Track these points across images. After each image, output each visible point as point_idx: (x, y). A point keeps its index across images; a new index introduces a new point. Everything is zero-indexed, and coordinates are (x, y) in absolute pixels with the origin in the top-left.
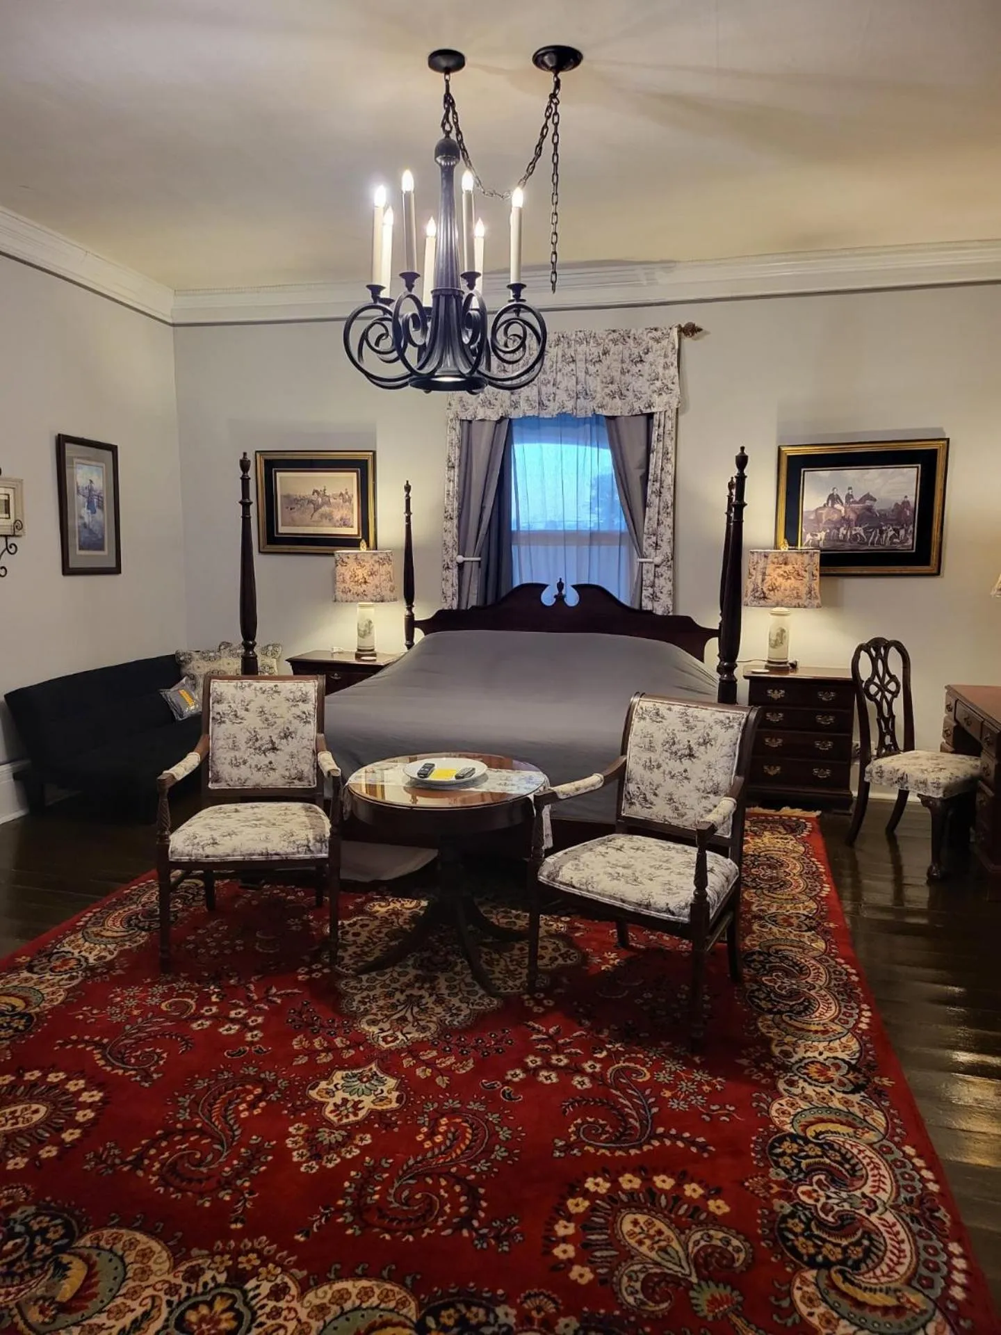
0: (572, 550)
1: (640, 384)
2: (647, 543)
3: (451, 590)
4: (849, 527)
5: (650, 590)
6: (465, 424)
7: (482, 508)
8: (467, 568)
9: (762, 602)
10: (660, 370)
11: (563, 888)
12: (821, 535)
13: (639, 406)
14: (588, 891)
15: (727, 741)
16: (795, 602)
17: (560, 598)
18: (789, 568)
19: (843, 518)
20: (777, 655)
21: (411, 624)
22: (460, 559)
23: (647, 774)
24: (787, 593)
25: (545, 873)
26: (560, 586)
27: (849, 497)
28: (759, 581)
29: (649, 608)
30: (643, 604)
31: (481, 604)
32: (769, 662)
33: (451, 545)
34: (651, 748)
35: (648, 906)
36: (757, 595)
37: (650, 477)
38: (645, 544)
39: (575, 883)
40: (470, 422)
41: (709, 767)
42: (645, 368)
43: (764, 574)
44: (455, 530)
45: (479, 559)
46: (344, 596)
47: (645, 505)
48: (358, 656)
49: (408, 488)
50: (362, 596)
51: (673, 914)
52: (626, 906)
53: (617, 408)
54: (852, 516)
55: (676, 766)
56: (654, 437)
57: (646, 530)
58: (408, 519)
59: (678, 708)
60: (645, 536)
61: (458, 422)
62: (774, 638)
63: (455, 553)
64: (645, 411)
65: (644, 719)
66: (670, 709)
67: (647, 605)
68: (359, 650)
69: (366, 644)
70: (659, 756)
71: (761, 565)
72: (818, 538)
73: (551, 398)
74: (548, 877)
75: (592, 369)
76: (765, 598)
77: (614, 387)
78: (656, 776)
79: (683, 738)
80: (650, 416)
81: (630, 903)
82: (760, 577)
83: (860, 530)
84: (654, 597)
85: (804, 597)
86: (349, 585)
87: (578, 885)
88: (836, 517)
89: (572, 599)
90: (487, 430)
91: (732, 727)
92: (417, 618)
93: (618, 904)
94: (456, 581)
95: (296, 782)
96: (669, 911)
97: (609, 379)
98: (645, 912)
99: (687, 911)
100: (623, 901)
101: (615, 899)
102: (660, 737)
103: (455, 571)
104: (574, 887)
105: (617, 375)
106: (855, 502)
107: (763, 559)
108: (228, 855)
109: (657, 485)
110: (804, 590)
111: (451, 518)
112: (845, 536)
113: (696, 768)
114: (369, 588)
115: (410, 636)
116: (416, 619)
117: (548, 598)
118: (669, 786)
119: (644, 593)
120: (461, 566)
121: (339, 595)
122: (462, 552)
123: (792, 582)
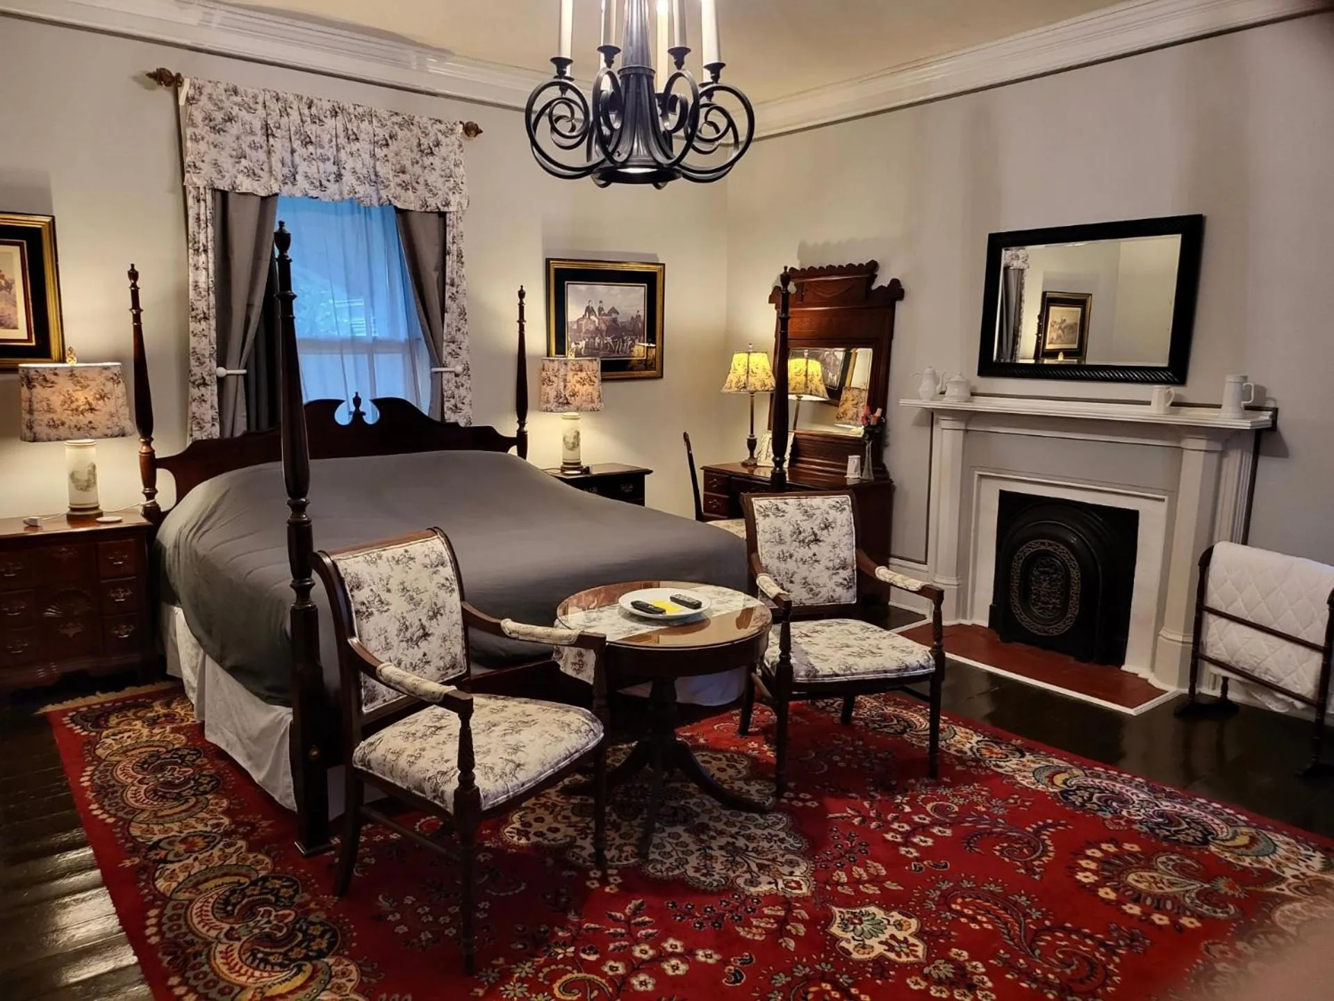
0: (349, 359)
1: (433, 178)
2: (446, 350)
3: (208, 412)
4: (602, 337)
5: (453, 401)
6: (218, 195)
7: (249, 306)
8: (231, 383)
9: (566, 407)
10: (452, 167)
11: (827, 680)
12: (582, 344)
13: (434, 203)
14: (853, 674)
15: (845, 522)
16: (590, 406)
17: (358, 416)
18: (583, 375)
19: (597, 328)
20: (571, 457)
21: (150, 465)
22: (222, 371)
23: (782, 566)
24: (584, 398)
25: (802, 673)
26: (357, 401)
27: (601, 309)
28: (562, 388)
29: (452, 421)
30: (446, 417)
31: (253, 429)
32: (565, 463)
33: (207, 354)
34: (781, 541)
35: (907, 668)
36: (561, 400)
37: (448, 281)
38: (445, 353)
39: (838, 672)
40: (224, 194)
41: (834, 547)
42: (436, 161)
43: (565, 380)
44: (213, 334)
45: (244, 371)
46: (53, 432)
47: (443, 310)
48: (72, 519)
49: (133, 275)
50: (88, 430)
51: (924, 668)
52: (889, 675)
53: (409, 201)
54: (603, 327)
55: (806, 552)
56: (449, 238)
57: (445, 337)
58: (137, 318)
59: (792, 501)
60: (445, 344)
61: (209, 192)
62: (572, 440)
63: (214, 364)
64: (443, 209)
65: (768, 516)
66: (786, 503)
67: (451, 417)
68: (73, 510)
69: (85, 500)
70: (791, 546)
71: (562, 372)
72: (580, 346)
73: (332, 178)
74: (807, 676)
75: (380, 153)
76: (568, 403)
77: (406, 177)
78: (791, 565)
79: (806, 526)
80: (442, 215)
81: (891, 671)
82: (562, 384)
83: (609, 339)
84: (456, 409)
85: (596, 400)
86: (61, 414)
87: (842, 673)
88: (592, 327)
89: (371, 416)
90: (253, 207)
91: (844, 509)
92: (159, 455)
93: (882, 676)
94: (216, 399)
95: (450, 671)
96: (923, 667)
97: (398, 166)
98: (906, 674)
99: (932, 662)
100: (886, 672)
101: (878, 672)
102: (787, 530)
103: (215, 388)
104: (837, 675)
105: (408, 163)
106: (604, 314)
107: (564, 366)
108: (541, 774)
109: (454, 290)
110: (595, 395)
111: (206, 318)
112: (599, 344)
113: (822, 550)
114: (99, 418)
115: (149, 481)
116: (157, 457)
117: (343, 417)
118: (803, 571)
119: (447, 405)
120: (221, 381)
121: (41, 430)
122: (222, 362)
123: (587, 388)
